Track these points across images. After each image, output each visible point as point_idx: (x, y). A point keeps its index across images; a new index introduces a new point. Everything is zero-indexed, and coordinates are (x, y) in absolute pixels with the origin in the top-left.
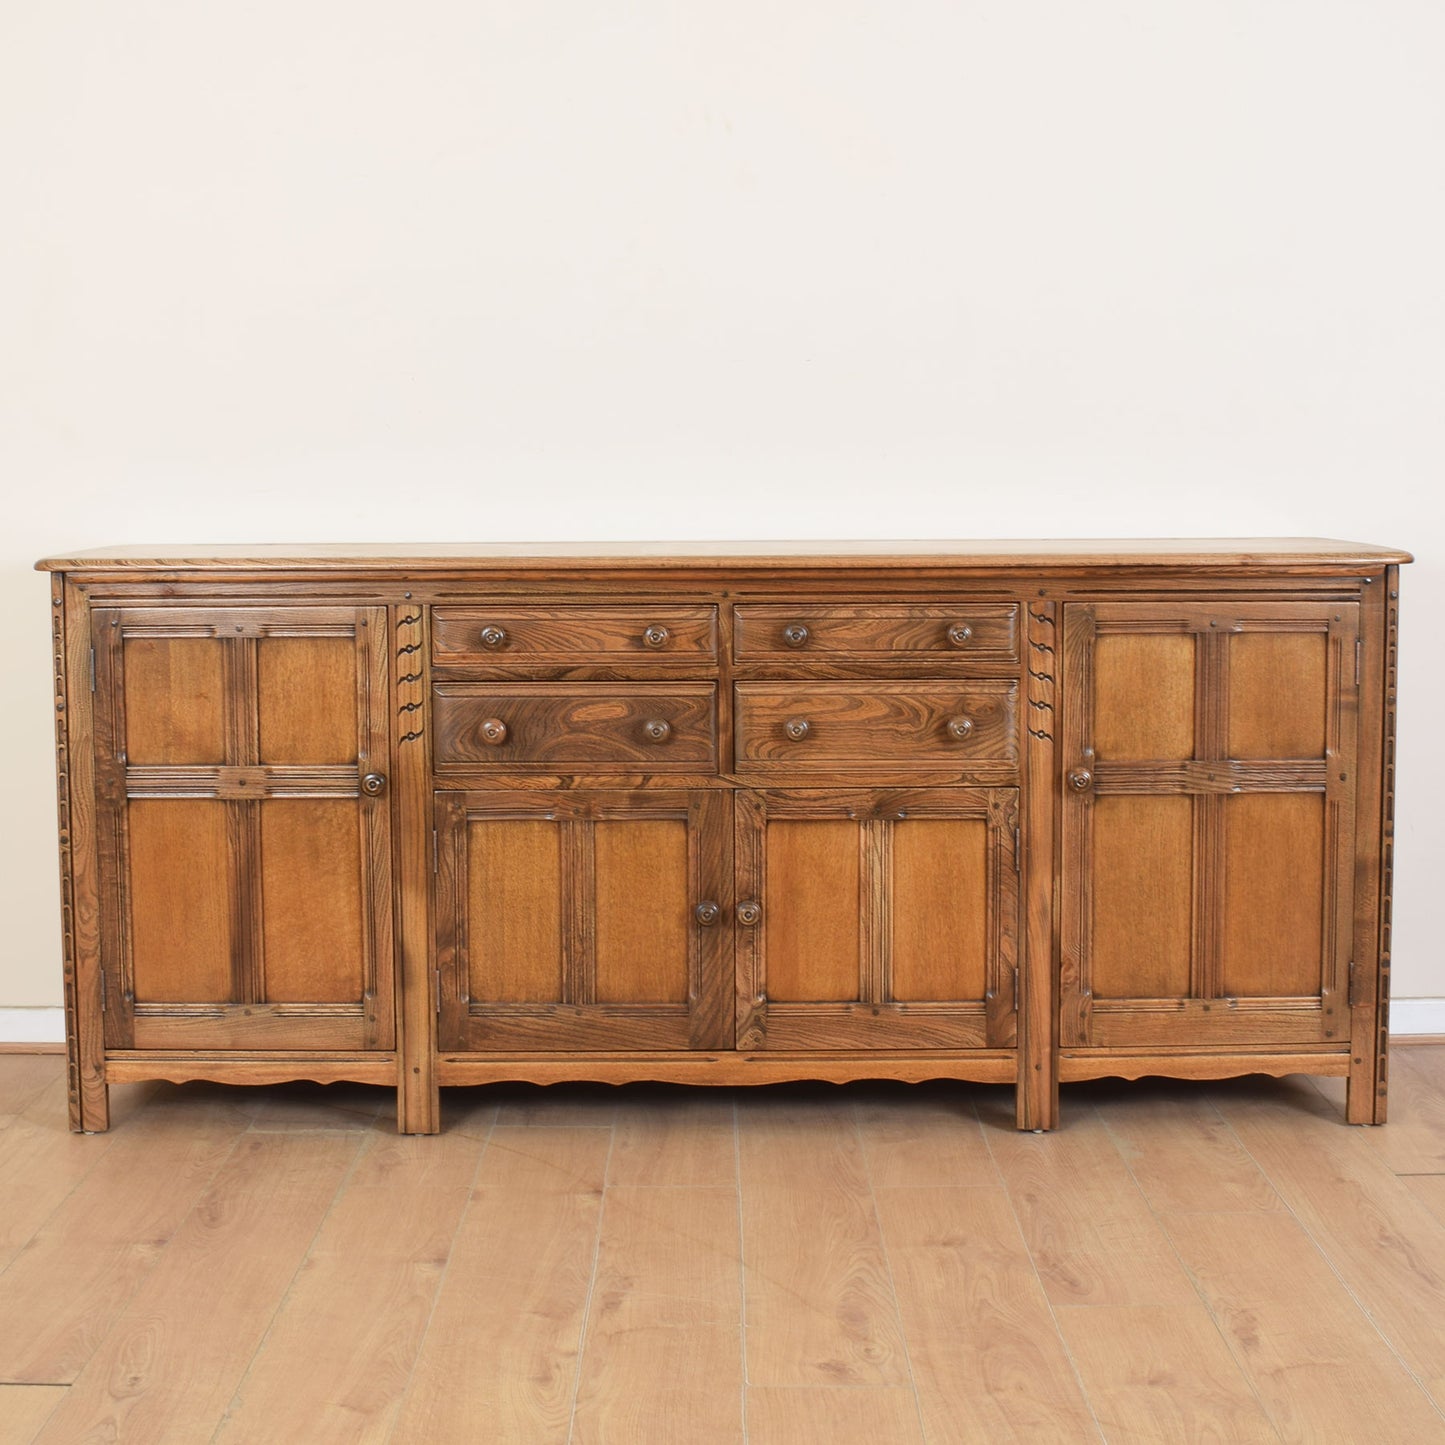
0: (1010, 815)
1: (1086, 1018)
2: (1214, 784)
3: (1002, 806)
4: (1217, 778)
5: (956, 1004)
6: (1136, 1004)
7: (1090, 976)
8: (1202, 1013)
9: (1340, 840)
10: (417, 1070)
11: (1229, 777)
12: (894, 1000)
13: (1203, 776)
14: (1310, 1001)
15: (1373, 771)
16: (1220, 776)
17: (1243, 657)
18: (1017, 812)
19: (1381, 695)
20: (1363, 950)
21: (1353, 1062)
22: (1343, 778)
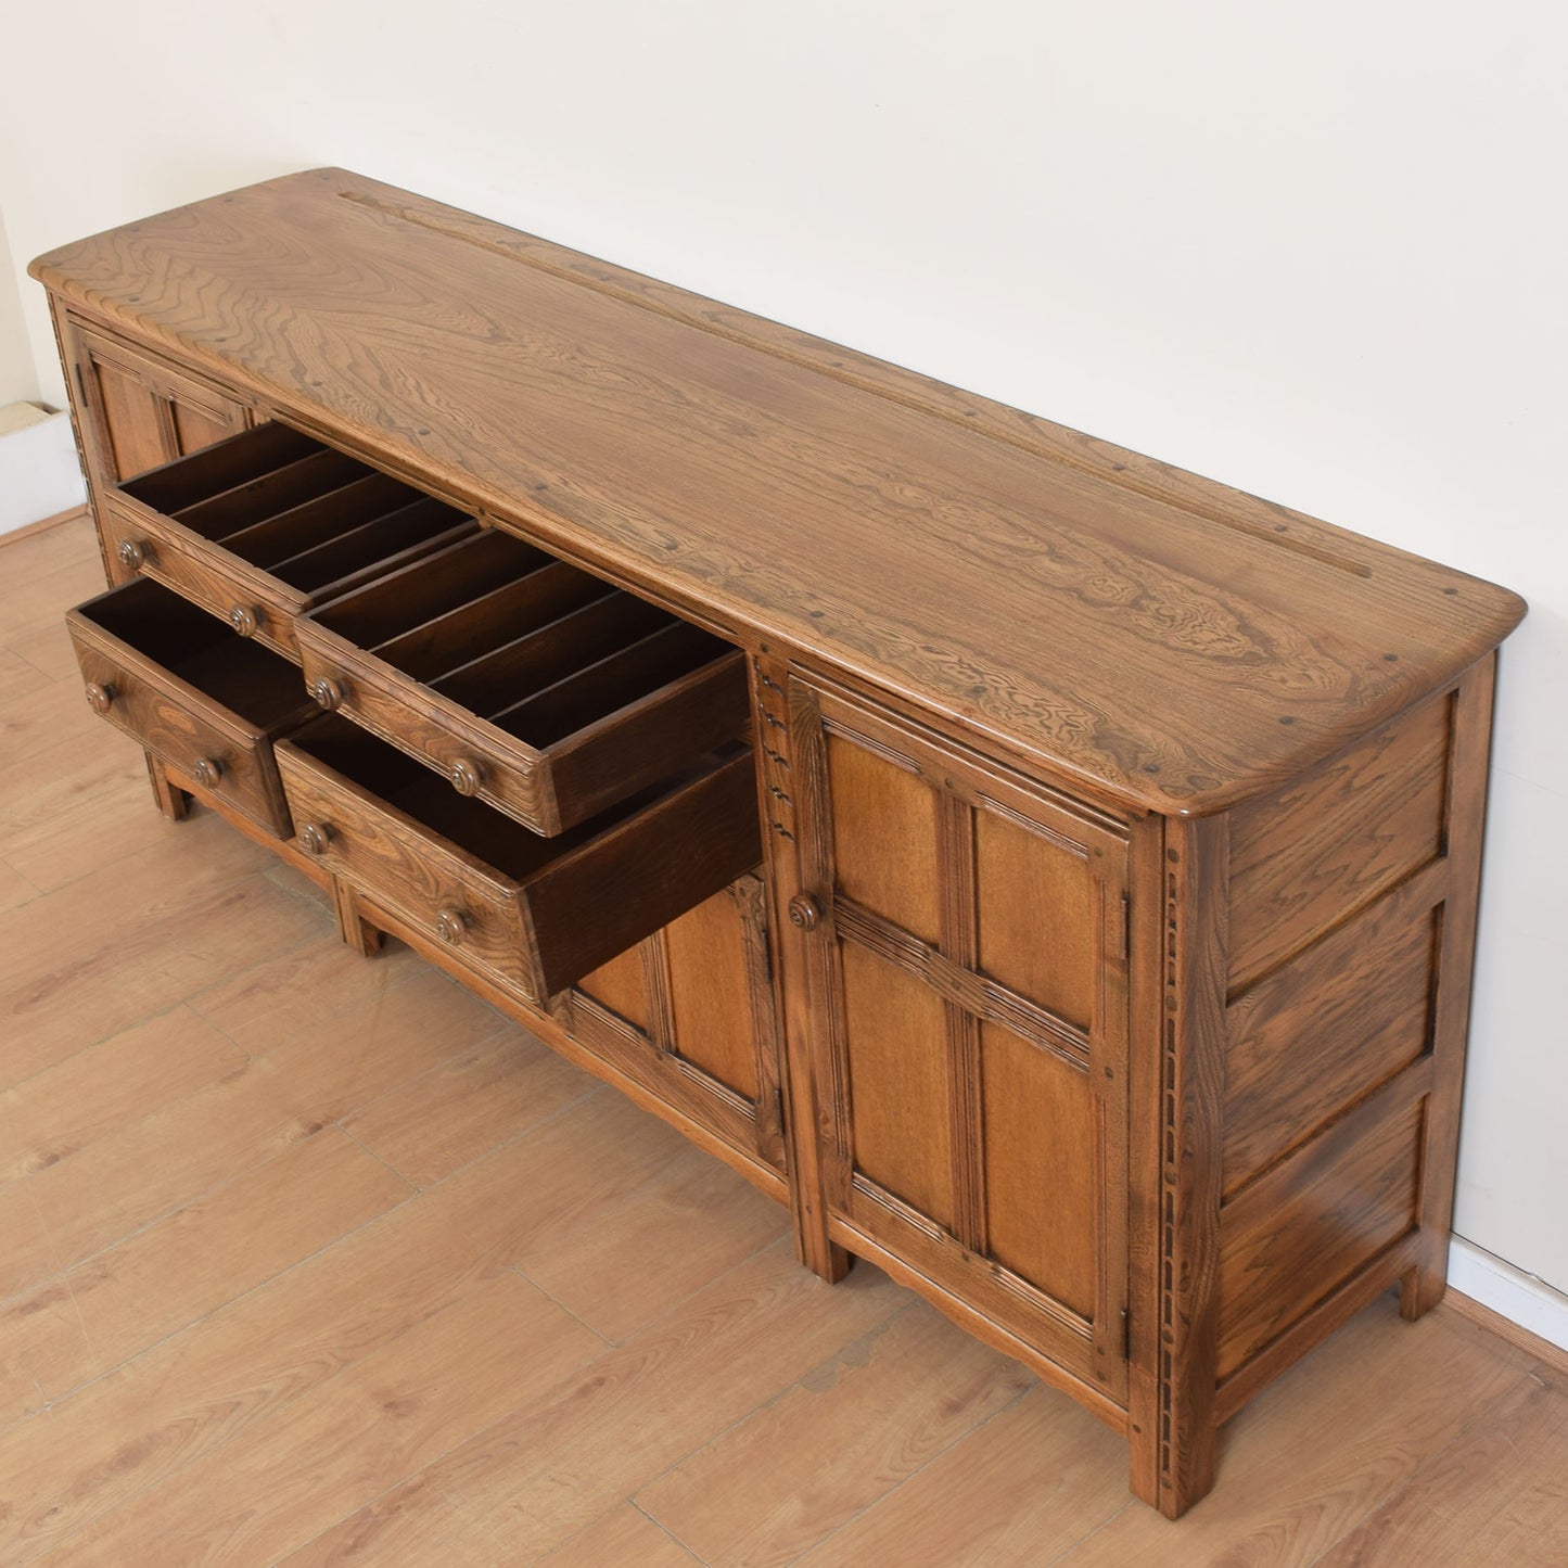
0: (757, 911)
1: (847, 1188)
2: (959, 994)
3: (749, 895)
4: (962, 989)
5: (729, 1092)
6: (897, 1205)
7: (849, 1143)
8: (961, 1260)
9: (1108, 1153)
10: (342, 891)
11: (975, 995)
12: (678, 1053)
13: (948, 978)
14: (1079, 1323)
15: (1148, 1086)
16: (965, 988)
17: (993, 845)
18: (763, 911)
19: (1158, 988)
20: (1140, 1303)
21: (1131, 1427)
22: (1109, 1075)
